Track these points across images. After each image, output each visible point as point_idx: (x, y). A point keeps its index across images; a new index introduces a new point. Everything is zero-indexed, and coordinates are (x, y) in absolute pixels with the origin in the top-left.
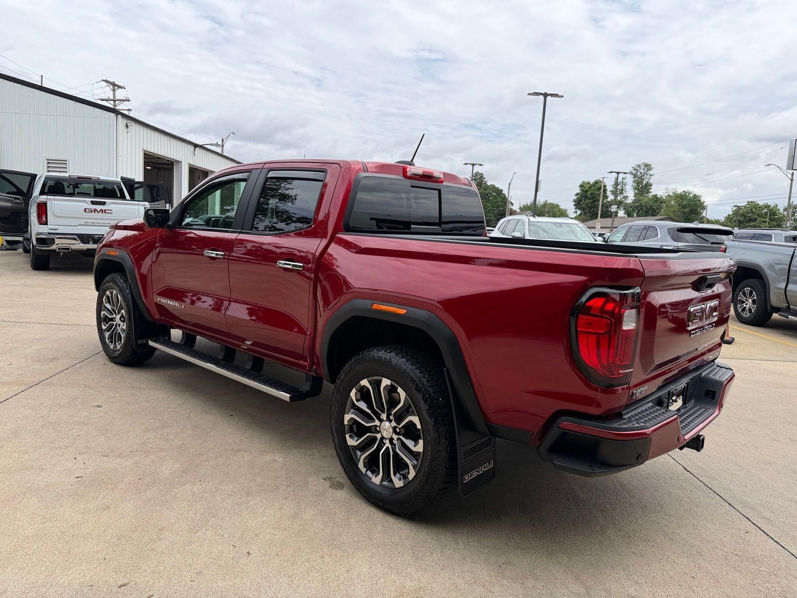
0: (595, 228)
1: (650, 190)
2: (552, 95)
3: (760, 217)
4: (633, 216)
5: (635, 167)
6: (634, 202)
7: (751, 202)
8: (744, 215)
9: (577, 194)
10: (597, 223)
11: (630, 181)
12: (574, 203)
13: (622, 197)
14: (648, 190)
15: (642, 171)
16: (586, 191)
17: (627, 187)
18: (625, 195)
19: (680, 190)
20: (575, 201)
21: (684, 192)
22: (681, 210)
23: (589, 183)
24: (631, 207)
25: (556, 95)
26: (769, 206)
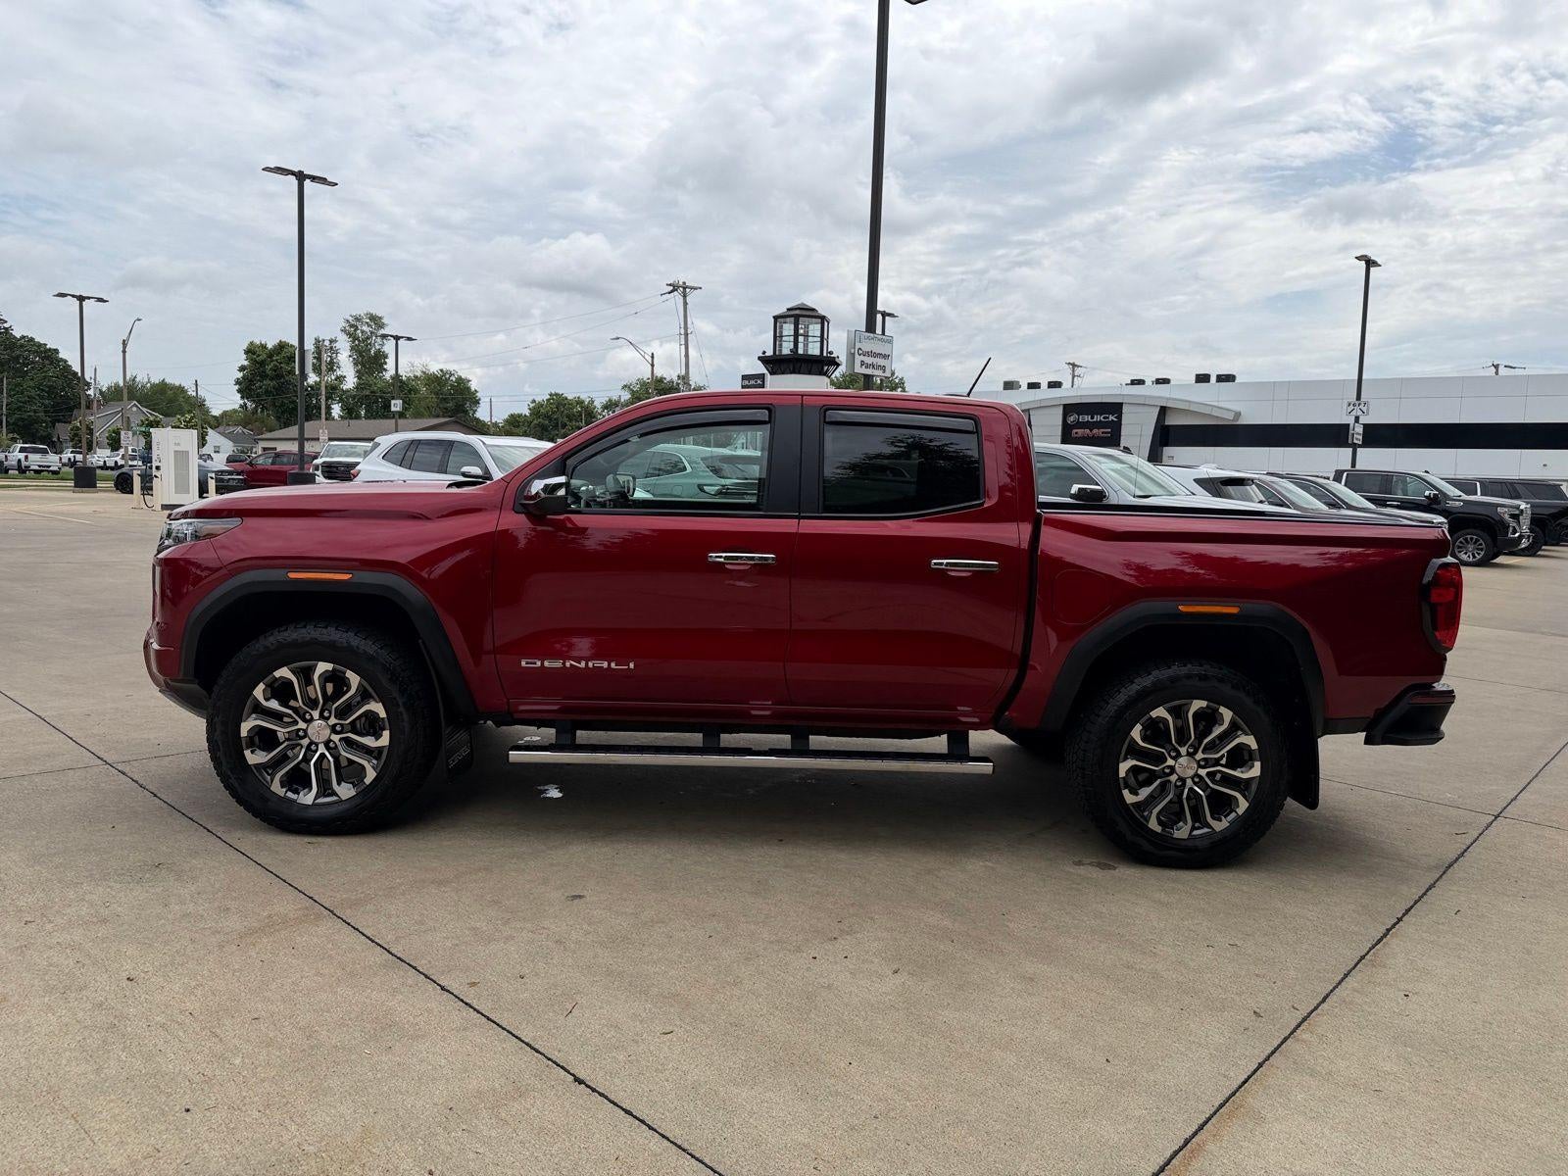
0: (318, 439)
1: (385, 367)
2: (314, 178)
3: (571, 421)
4: (358, 417)
5: (350, 319)
6: (358, 387)
7: (556, 394)
8: (547, 417)
9: (242, 368)
10: (321, 431)
11: (344, 346)
12: (237, 387)
13: (333, 378)
14: (381, 365)
15: (365, 328)
16: (262, 363)
17: (340, 357)
18: (339, 373)
19: (434, 368)
20: (238, 382)
21: (441, 370)
22: (441, 406)
23: (264, 347)
24: (354, 397)
25: (323, 181)
26: (583, 402)
